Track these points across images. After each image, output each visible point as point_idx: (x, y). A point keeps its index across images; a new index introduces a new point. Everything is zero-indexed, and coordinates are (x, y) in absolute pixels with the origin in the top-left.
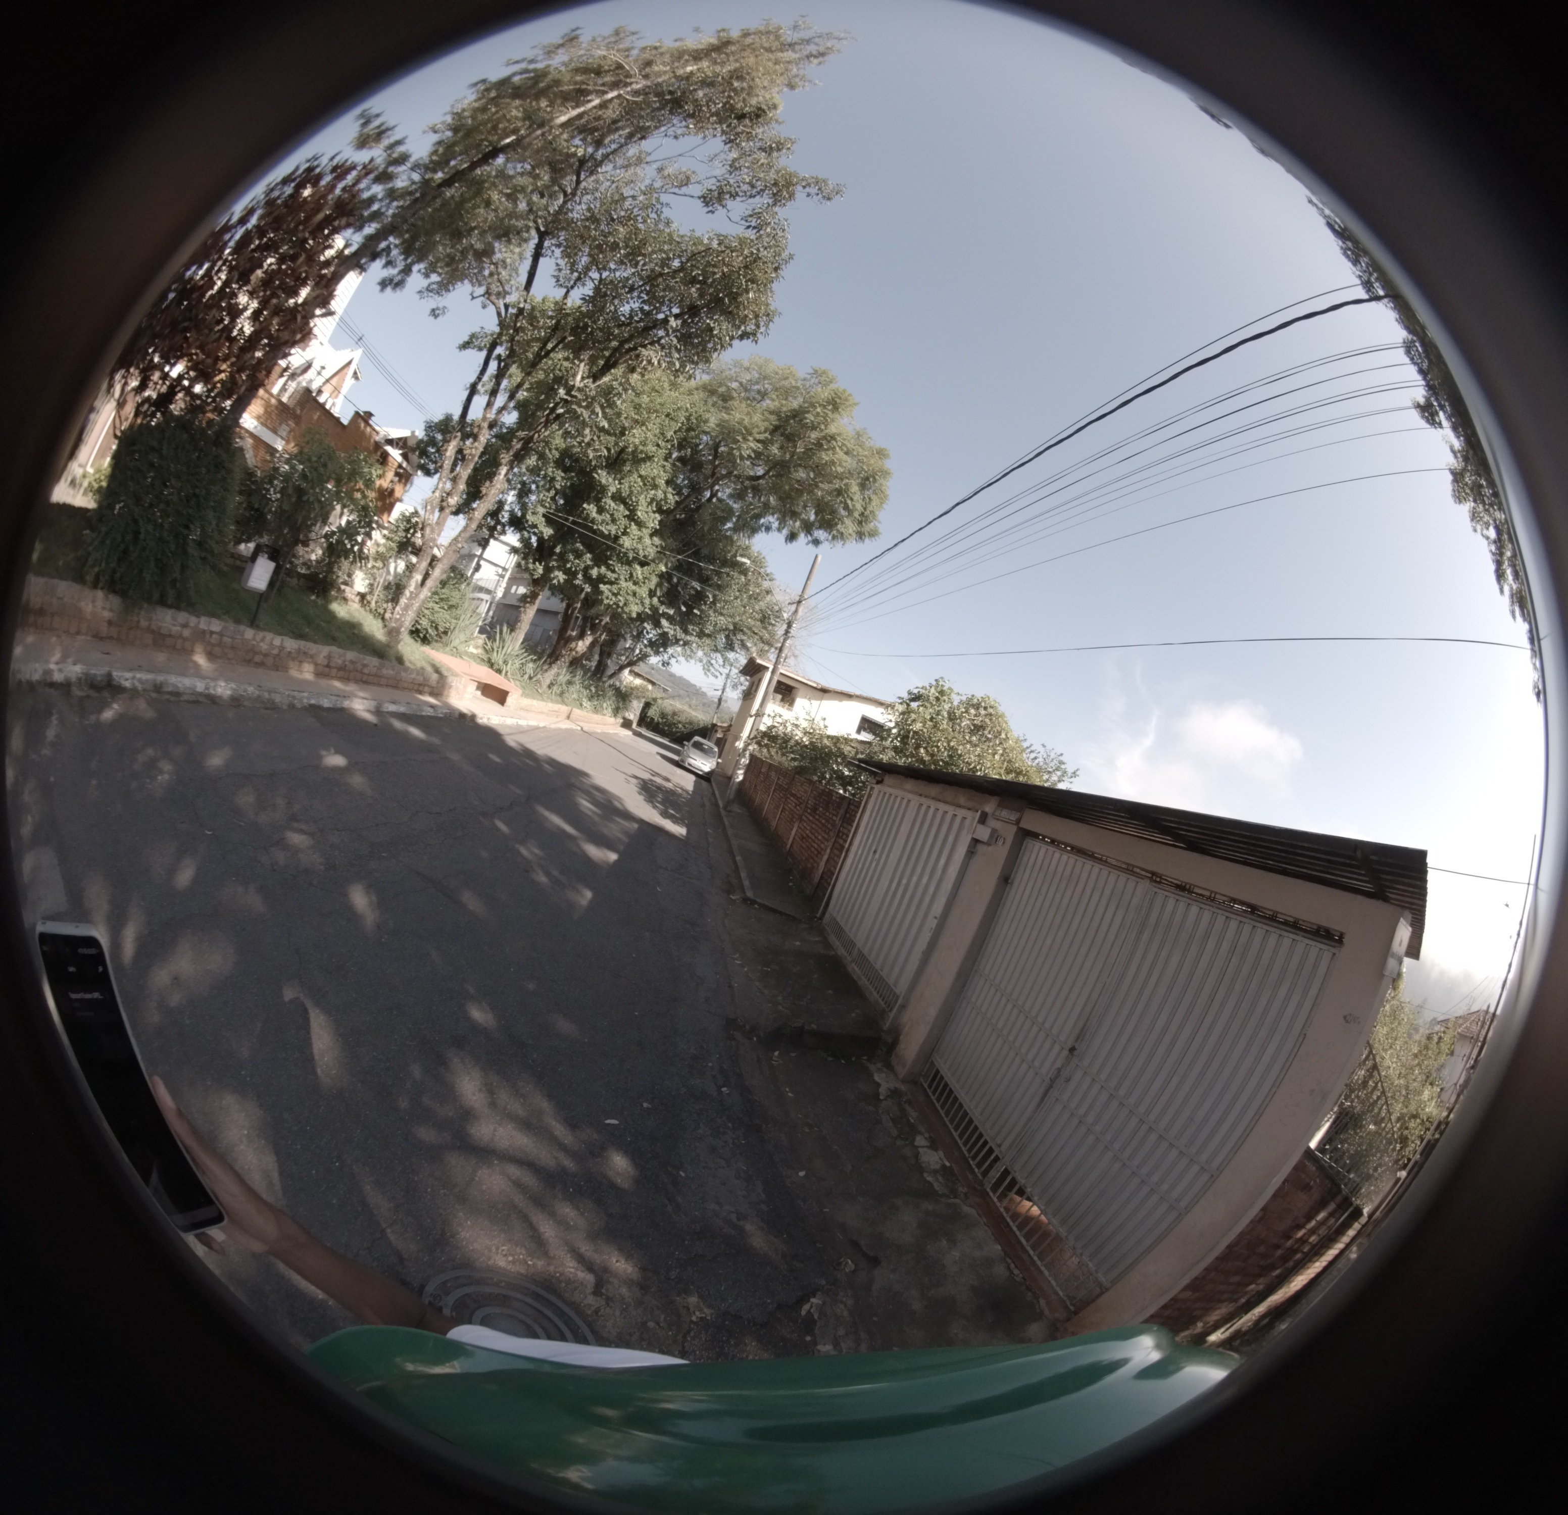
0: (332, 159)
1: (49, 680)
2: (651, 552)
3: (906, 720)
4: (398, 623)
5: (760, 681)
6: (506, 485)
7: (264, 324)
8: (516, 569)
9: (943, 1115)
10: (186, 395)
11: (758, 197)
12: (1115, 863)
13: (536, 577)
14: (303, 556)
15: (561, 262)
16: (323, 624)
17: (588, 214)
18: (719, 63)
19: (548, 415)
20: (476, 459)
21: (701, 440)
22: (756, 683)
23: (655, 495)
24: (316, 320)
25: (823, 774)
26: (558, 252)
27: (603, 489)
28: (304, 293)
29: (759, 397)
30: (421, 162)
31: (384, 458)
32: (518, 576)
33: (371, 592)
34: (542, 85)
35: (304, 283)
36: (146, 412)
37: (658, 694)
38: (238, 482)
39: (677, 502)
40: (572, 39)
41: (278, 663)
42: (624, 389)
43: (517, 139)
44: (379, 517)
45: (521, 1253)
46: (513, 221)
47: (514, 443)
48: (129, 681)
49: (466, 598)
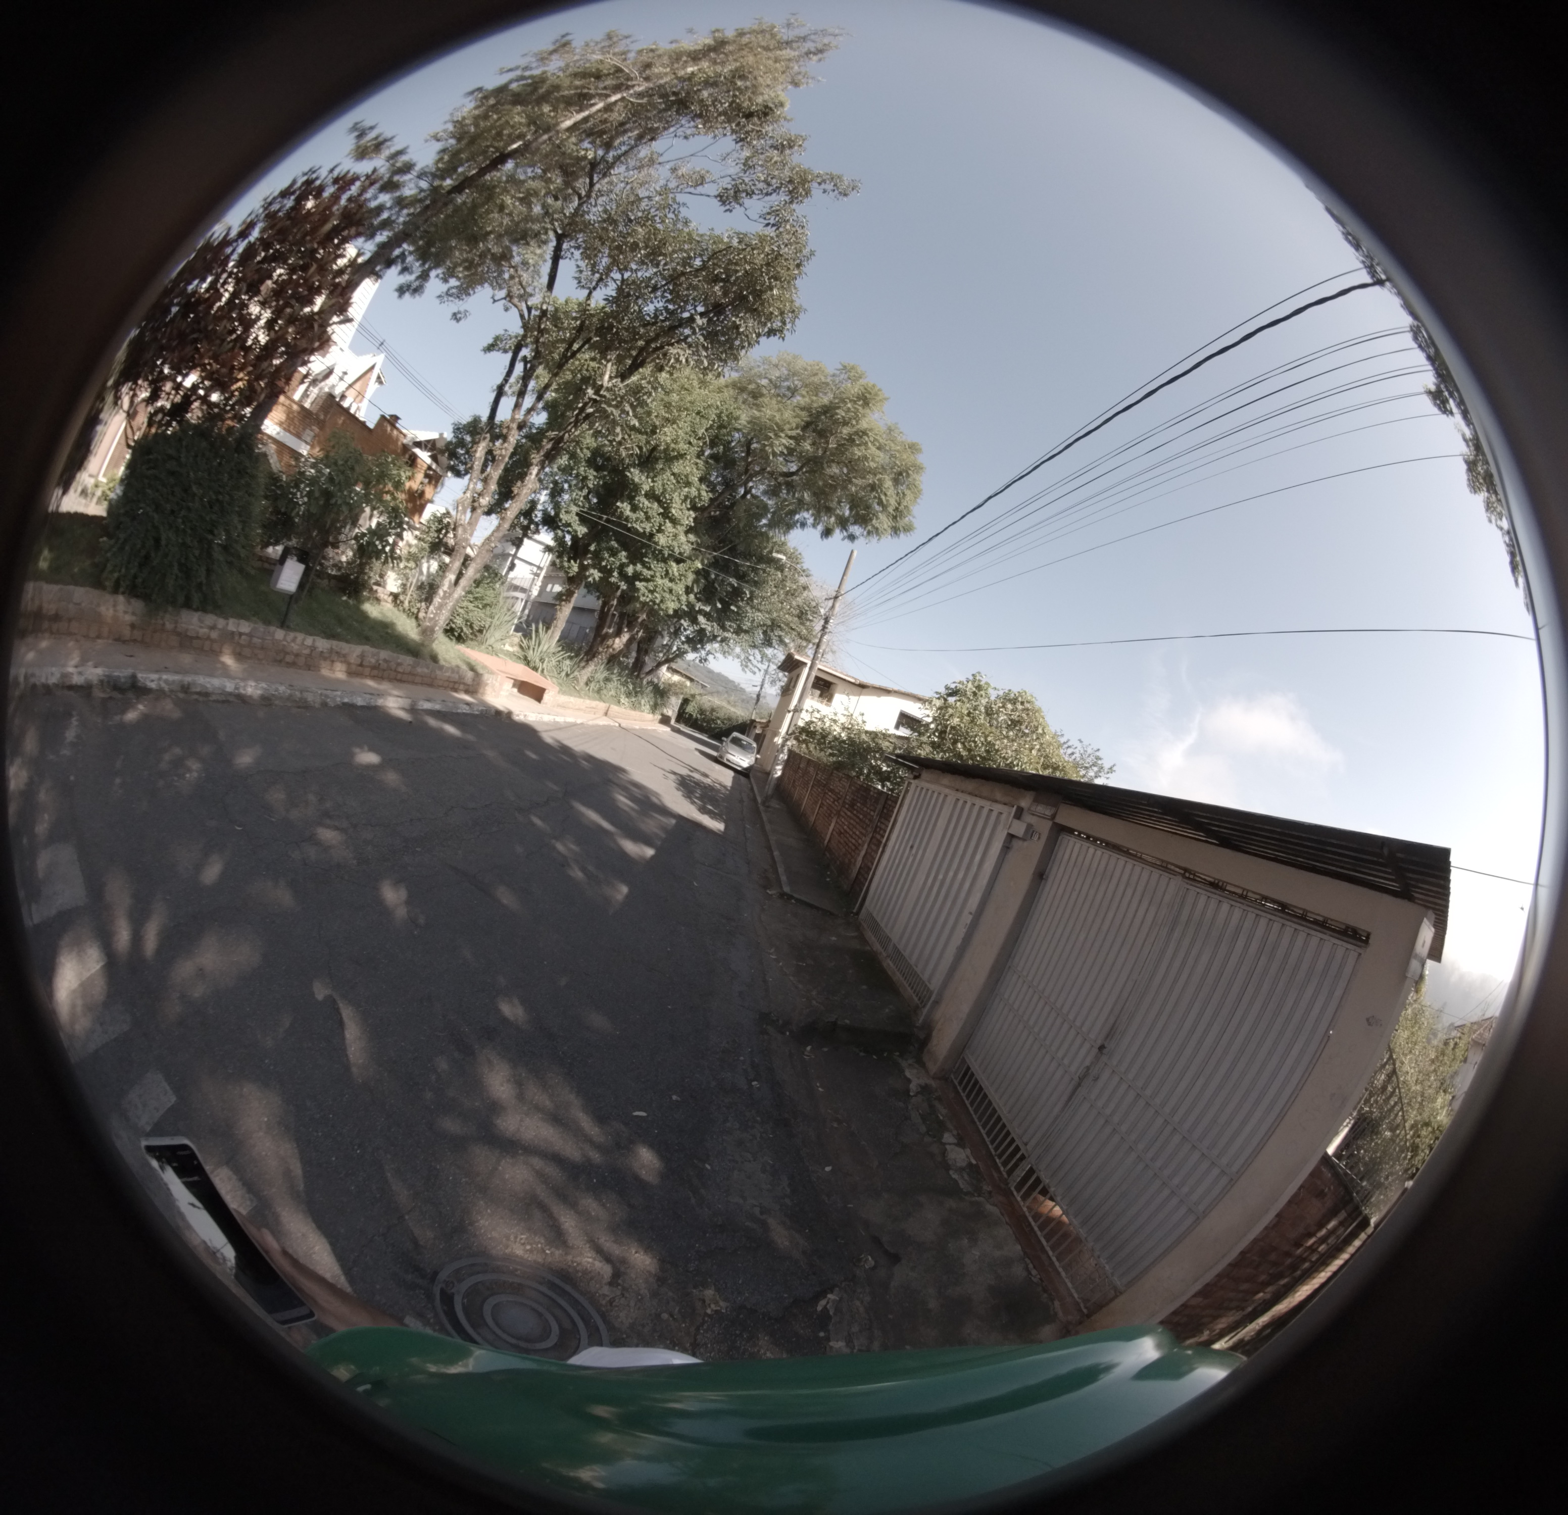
0: (332, 171)
1: (68, 683)
2: (687, 549)
3: (944, 716)
4: (432, 622)
5: (798, 676)
6: (538, 485)
7: (280, 333)
8: (551, 568)
9: (972, 1112)
10: (202, 404)
11: (774, 195)
12: (1149, 859)
13: (571, 575)
14: (333, 558)
15: (581, 263)
16: (356, 624)
17: (605, 216)
18: (719, 63)
19: (577, 415)
20: (507, 459)
21: (733, 437)
22: (794, 679)
23: (689, 492)
24: (334, 327)
25: (861, 769)
26: (577, 254)
27: (636, 488)
28: (319, 301)
29: (788, 394)
30: (427, 170)
31: (413, 461)
32: (553, 574)
33: (404, 592)
34: (541, 90)
35: (318, 292)
36: (160, 421)
37: (696, 690)
38: (263, 487)
39: (711, 499)
40: (565, 45)
41: (310, 662)
42: (653, 388)
43: (524, 144)
44: (410, 518)
45: (539, 1242)
46: (528, 226)
47: (544, 443)
48: (155, 682)
49: (501, 596)
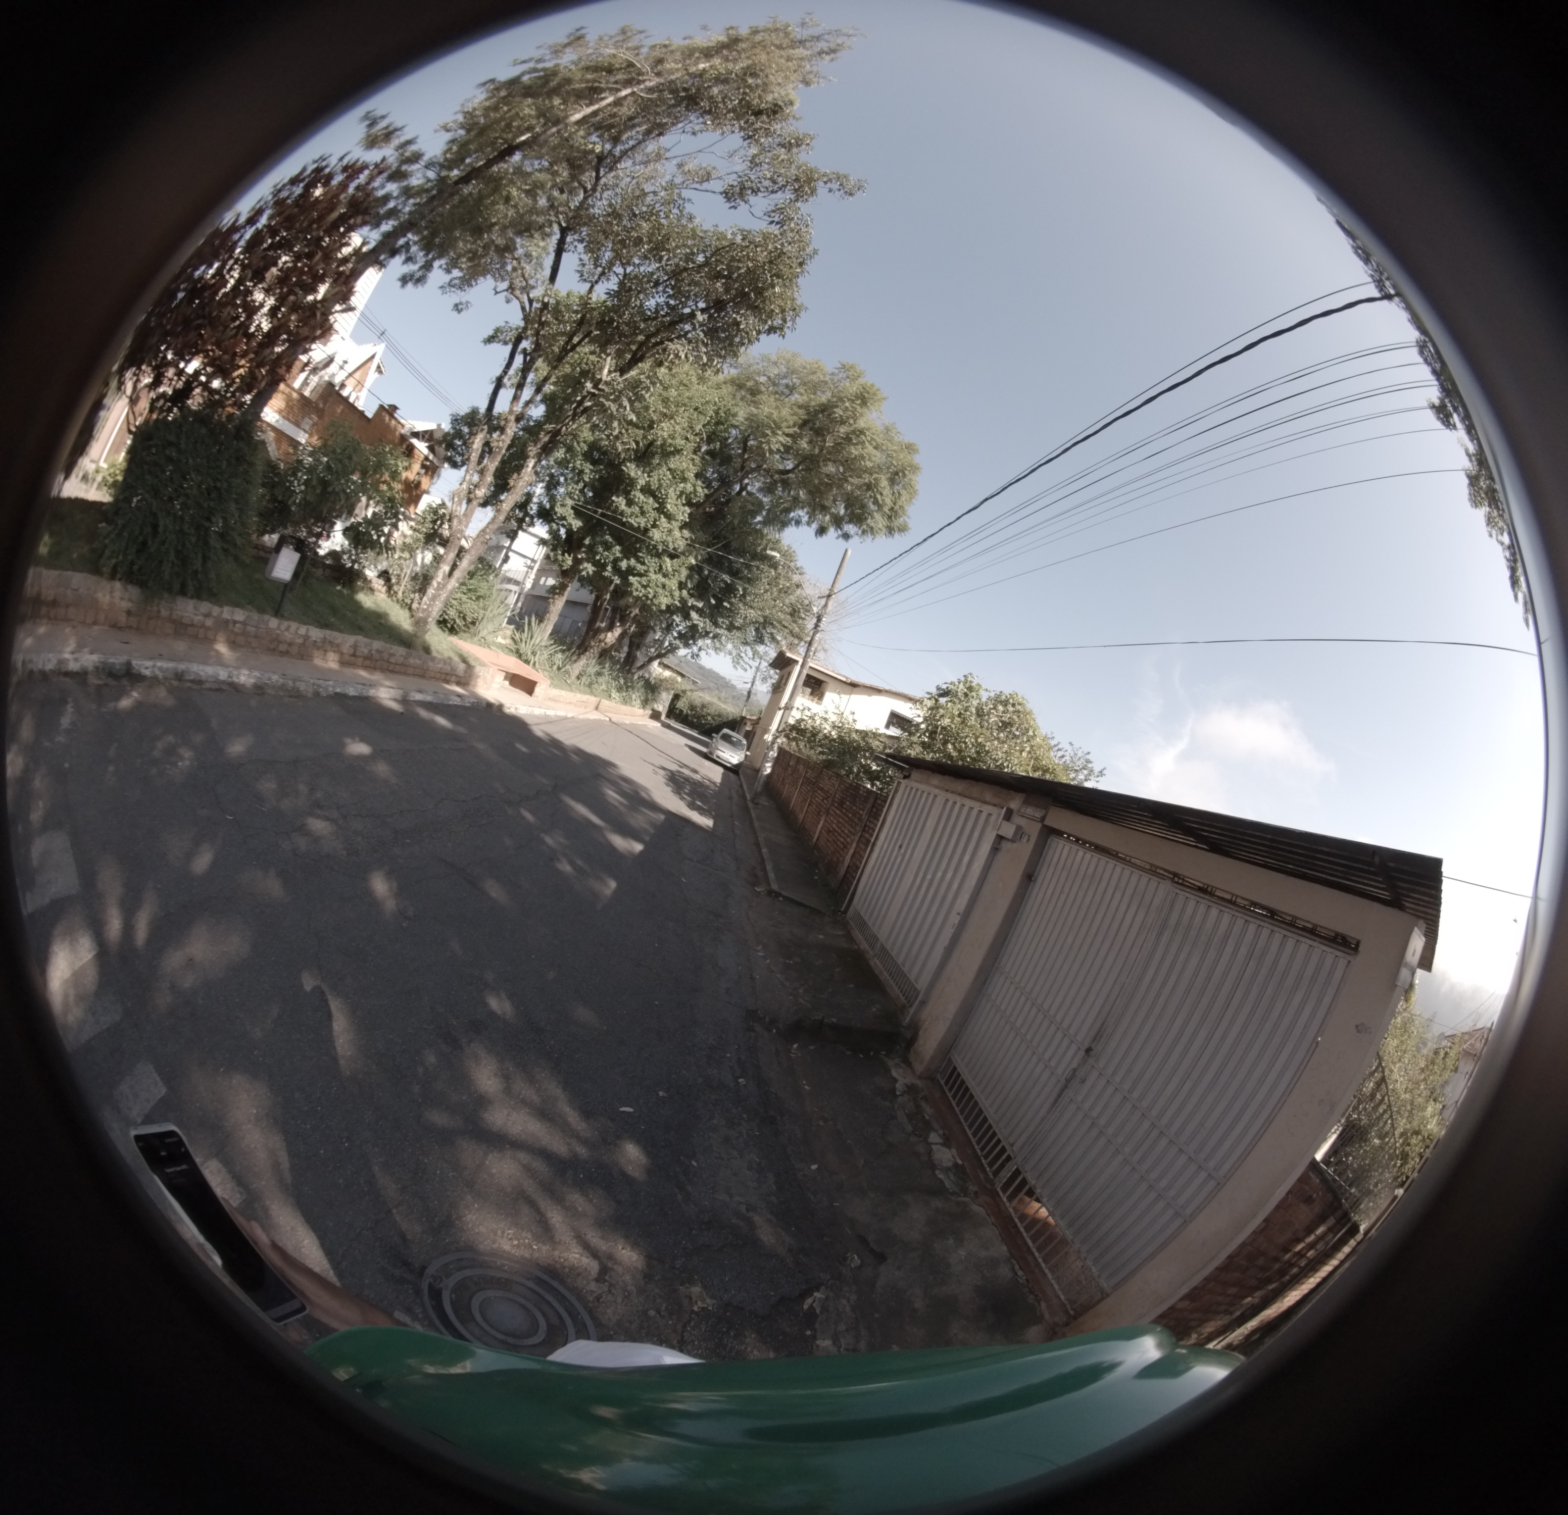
0: (341, 159)
1: (64, 670)
2: (681, 544)
3: (935, 716)
4: (425, 614)
5: (789, 674)
6: (534, 478)
7: (283, 321)
8: (545, 561)
9: (958, 1113)
10: (203, 390)
11: (780, 192)
12: (1139, 863)
13: (565, 568)
15: (584, 257)
16: (349, 614)
17: (610, 210)
18: (731, 61)
19: (575, 409)
20: (504, 451)
21: (730, 433)
22: (785, 677)
23: (685, 488)
24: (336, 315)
25: (851, 768)
26: (581, 247)
27: (632, 482)
28: (323, 289)
29: (787, 392)
30: (435, 160)
31: (410, 451)
32: (547, 567)
33: (398, 583)
34: (553, 84)
35: (322, 281)
36: (161, 407)
37: (687, 686)
38: (261, 474)
39: (706, 495)
40: (579, 38)
41: (303, 651)
42: (651, 383)
43: (533, 137)
44: (406, 508)
45: (526, 1238)
46: (534, 217)
47: (541, 436)
48: (150, 670)
49: (495, 589)
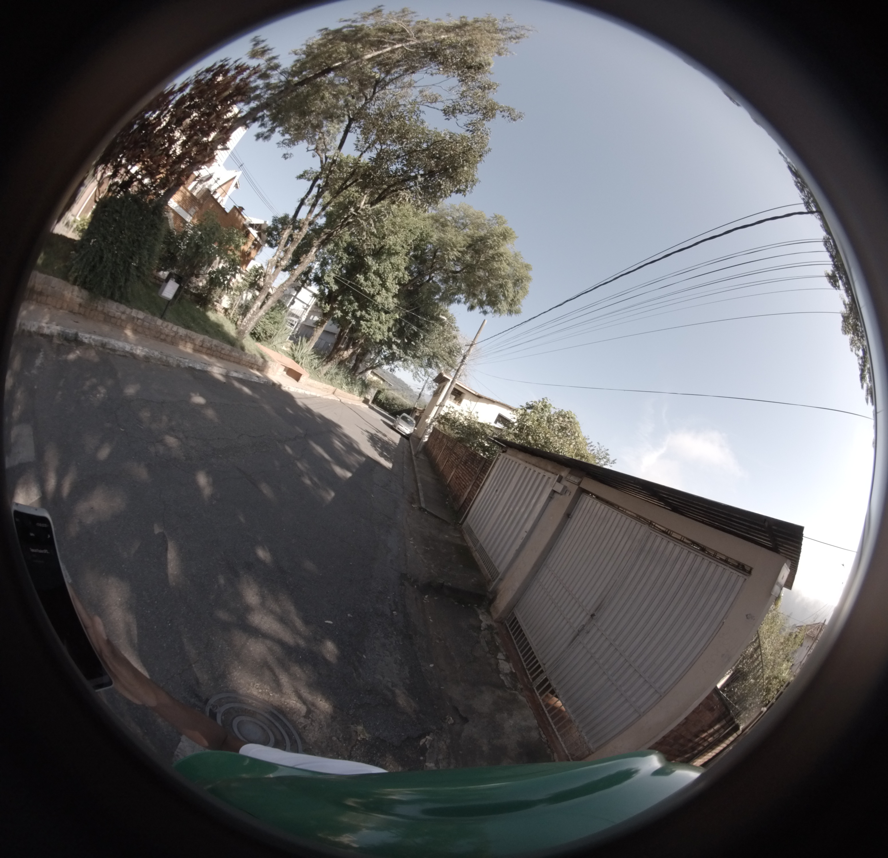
0: (236, 62)
1: (41, 332)
2: (392, 306)
3: (523, 419)
4: (244, 328)
5: (444, 387)
6: (315, 258)
7: (188, 150)
8: (315, 306)
9: (515, 643)
10: (139, 184)
11: (475, 114)
12: (630, 514)
13: (325, 312)
14: (195, 283)
15: (360, 136)
16: (202, 323)
17: (378, 112)
18: (460, 36)
19: (343, 222)
20: (300, 241)
21: (427, 247)
22: (441, 388)
24: (218, 152)
25: (473, 443)
26: (359, 131)
27: (369, 268)
28: (213, 135)
29: (462, 227)
30: (286, 70)
31: (247, 234)
32: (315, 310)
33: (231, 308)
34: (359, 35)
35: (213, 129)
36: (115, 190)
37: (385, 387)
38: (163, 236)
39: (409, 280)
40: (378, 11)
41: (174, 341)
42: (387, 212)
43: (342, 64)
44: (241, 267)
45: (266, 689)
46: (335, 110)
47: (322, 235)
48: (88, 339)
49: (285, 318)
